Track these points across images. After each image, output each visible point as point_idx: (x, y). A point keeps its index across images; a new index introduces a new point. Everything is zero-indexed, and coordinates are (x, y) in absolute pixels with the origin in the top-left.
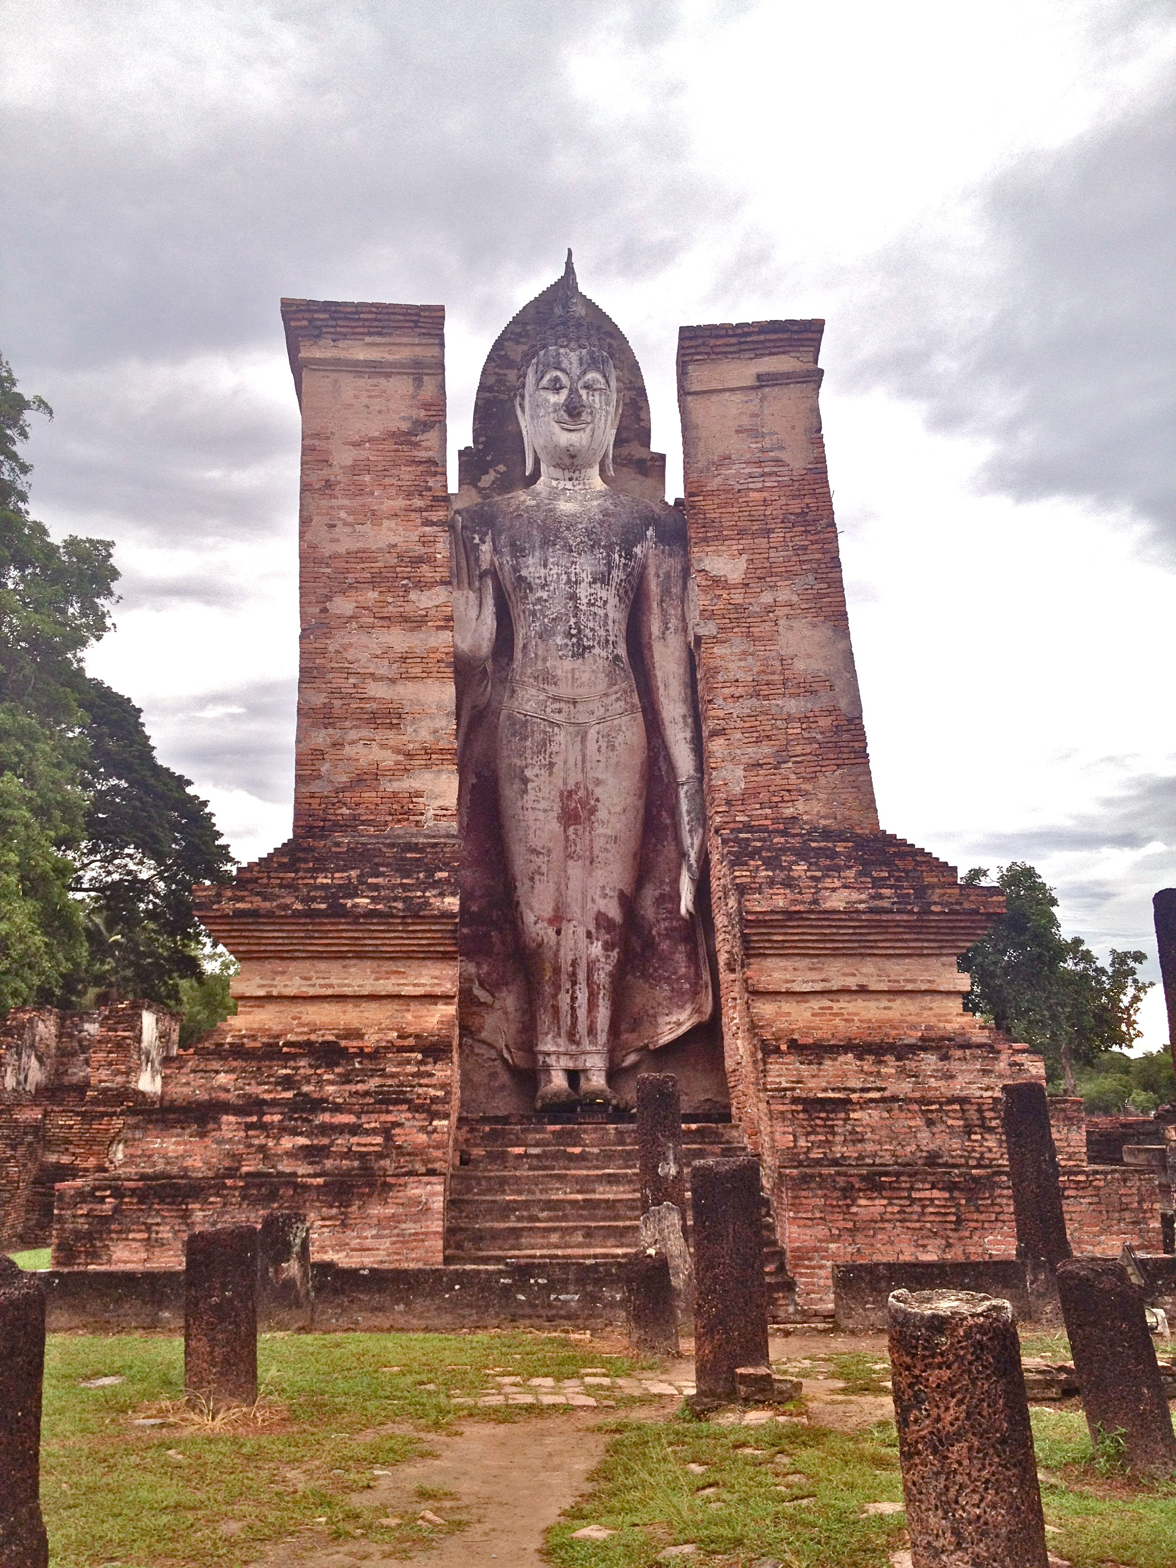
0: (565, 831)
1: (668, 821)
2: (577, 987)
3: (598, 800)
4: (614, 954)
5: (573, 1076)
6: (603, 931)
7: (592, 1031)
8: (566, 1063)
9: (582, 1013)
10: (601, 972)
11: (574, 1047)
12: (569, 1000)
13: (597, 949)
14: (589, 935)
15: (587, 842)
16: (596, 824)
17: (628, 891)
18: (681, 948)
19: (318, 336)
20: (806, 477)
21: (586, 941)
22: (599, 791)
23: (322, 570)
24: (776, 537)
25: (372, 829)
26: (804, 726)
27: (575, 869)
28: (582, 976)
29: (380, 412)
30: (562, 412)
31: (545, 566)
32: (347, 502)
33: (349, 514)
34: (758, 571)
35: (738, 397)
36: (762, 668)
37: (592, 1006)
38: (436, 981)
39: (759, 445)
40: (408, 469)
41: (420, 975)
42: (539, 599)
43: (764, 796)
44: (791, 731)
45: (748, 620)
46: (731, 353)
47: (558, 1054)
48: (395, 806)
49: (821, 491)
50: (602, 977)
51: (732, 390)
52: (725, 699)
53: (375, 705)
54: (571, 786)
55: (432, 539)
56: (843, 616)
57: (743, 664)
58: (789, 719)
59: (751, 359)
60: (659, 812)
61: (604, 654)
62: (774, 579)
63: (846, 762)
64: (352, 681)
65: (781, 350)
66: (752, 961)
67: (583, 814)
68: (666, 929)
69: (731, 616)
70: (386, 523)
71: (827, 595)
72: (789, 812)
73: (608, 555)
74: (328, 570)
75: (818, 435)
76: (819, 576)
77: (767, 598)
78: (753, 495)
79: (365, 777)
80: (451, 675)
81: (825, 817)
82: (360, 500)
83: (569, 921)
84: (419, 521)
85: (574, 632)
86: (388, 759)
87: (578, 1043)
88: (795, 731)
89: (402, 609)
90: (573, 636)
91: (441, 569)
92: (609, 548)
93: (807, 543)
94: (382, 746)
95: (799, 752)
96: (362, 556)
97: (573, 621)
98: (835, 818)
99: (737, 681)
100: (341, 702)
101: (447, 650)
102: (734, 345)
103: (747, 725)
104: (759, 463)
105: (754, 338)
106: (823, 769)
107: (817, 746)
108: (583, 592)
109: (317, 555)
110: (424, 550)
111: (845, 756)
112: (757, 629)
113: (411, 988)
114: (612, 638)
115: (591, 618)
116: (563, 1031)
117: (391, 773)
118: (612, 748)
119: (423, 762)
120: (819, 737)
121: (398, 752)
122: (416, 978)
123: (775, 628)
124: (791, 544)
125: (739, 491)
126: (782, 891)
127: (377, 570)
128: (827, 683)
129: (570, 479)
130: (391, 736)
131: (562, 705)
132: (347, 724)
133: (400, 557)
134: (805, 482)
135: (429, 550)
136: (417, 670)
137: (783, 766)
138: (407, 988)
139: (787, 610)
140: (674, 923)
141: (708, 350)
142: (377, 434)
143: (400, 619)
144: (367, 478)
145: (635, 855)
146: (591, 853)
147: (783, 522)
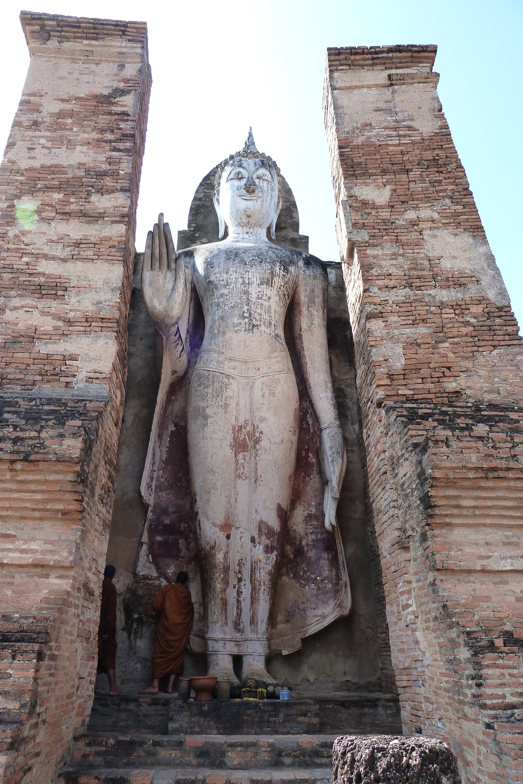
0: (236, 457)
1: (314, 460)
2: (242, 583)
3: (261, 433)
4: (274, 556)
5: (238, 661)
6: (264, 537)
7: (253, 621)
8: (232, 649)
9: (246, 605)
10: (262, 571)
11: (238, 635)
12: (235, 595)
13: (259, 552)
14: (253, 540)
15: (253, 465)
16: (259, 452)
17: (285, 505)
18: (325, 555)
19: (48, 39)
20: (434, 138)
21: (250, 545)
22: (262, 426)
23: (16, 178)
24: (416, 173)
25: (19, 388)
26: (457, 312)
27: (243, 487)
28: (246, 574)
29: (88, 83)
30: (243, 190)
31: (227, 273)
32: (48, 134)
33: (48, 141)
34: (401, 197)
35: (374, 91)
36: (412, 266)
37: (254, 600)
38: (50, 547)
39: (394, 118)
40: (105, 117)
41: (33, 539)
42: (222, 295)
43: (425, 372)
44: (445, 316)
45: (396, 231)
46: (366, 65)
47: (224, 640)
48: (47, 367)
49: (447, 146)
50: (263, 576)
51: (369, 87)
52: (379, 289)
53: (42, 279)
54: (241, 422)
55: (118, 160)
56: (480, 228)
57: (394, 262)
58: (441, 305)
59: (382, 70)
60: (307, 453)
61: (268, 331)
62: (415, 202)
63: (502, 343)
64: (25, 259)
65: (405, 65)
66: (436, 532)
67: (250, 444)
68: (313, 541)
69: (380, 227)
70: (79, 148)
71: (464, 214)
72: (451, 385)
73: (272, 268)
74: (22, 178)
75: (440, 113)
76: (454, 201)
77: (411, 215)
78: (391, 148)
79: (21, 339)
80: (120, 258)
81: (490, 392)
82: (59, 133)
83: (237, 528)
84: (108, 148)
85: (246, 315)
86: (47, 324)
87: (241, 631)
88: (449, 316)
89: (83, 208)
90: (245, 317)
91: (122, 181)
92: (273, 263)
93: (440, 178)
94: (43, 313)
95: (455, 334)
96: (54, 169)
97: (245, 308)
98: (499, 393)
99: (390, 275)
100: (10, 276)
101: (119, 239)
102: (368, 59)
103: (404, 309)
104: (395, 129)
105: (384, 55)
106: (481, 349)
107: (472, 329)
108: (254, 290)
109: (15, 167)
110: (109, 167)
111: (499, 338)
112: (405, 238)
113: (16, 555)
114: (273, 322)
115: (259, 306)
116: (230, 622)
117: (48, 337)
118: (274, 394)
119: (82, 329)
120: (473, 320)
121: (58, 318)
122: (26, 542)
123: (421, 237)
124: (427, 179)
125: (380, 146)
126: (474, 444)
127: (66, 180)
128: (473, 279)
129: (247, 233)
130: (54, 306)
131: (237, 363)
132: (13, 293)
133: (88, 171)
134: (433, 141)
135: (114, 167)
136: (89, 253)
137: (440, 345)
138: (11, 554)
139: (429, 224)
140: (319, 536)
141: (349, 62)
142: (83, 95)
143: (80, 214)
144: (69, 121)
145: (290, 477)
146: (256, 474)
147: (419, 165)
